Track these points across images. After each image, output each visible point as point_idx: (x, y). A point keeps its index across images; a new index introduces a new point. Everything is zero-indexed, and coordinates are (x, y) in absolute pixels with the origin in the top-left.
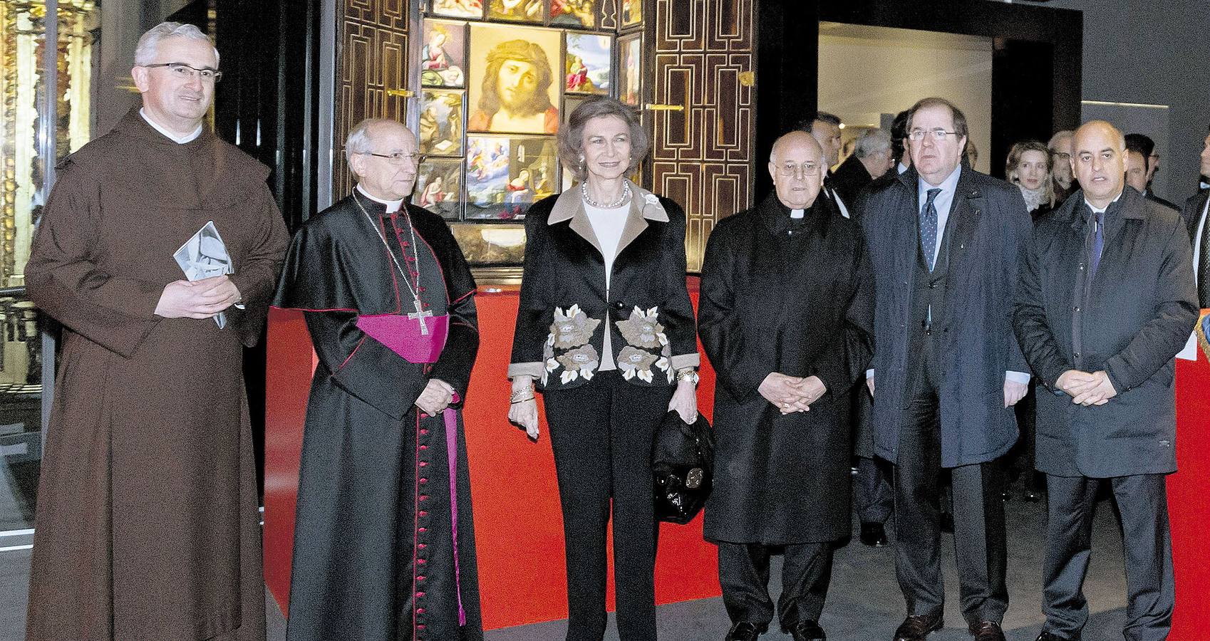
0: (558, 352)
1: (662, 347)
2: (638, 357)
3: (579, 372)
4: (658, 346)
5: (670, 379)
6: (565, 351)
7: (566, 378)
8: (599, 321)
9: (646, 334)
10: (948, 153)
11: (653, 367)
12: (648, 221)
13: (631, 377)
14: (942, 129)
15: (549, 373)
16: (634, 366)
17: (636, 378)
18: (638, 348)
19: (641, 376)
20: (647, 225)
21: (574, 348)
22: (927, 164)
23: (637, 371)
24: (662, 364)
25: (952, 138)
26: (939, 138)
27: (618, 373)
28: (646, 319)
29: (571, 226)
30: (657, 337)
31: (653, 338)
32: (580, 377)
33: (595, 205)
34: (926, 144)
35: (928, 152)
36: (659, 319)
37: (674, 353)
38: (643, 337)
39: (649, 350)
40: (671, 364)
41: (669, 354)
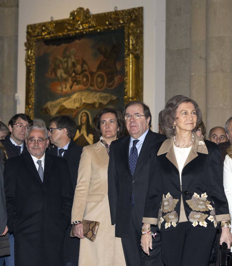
0: (164, 214)
1: (210, 211)
2: (198, 216)
3: (171, 223)
4: (208, 210)
5: (215, 225)
6: (166, 214)
7: (167, 226)
8: (178, 200)
9: (201, 205)
10: (142, 124)
11: (207, 220)
12: (198, 153)
13: (196, 225)
14: (138, 114)
15: (161, 223)
16: (197, 220)
17: (199, 226)
18: (198, 212)
19: (201, 224)
20: (197, 155)
21: (169, 212)
22: (133, 130)
23: (198, 222)
24: (211, 218)
25: (143, 118)
26: (138, 118)
27: (189, 223)
28: (200, 199)
29: (167, 156)
30: (206, 206)
31: (204, 207)
32: (172, 226)
33: (178, 146)
34: (132, 121)
35: (133, 124)
36: (208, 199)
37: (217, 214)
38: (199, 206)
39: (203, 212)
40: (215, 219)
41: (214, 214)
